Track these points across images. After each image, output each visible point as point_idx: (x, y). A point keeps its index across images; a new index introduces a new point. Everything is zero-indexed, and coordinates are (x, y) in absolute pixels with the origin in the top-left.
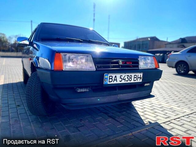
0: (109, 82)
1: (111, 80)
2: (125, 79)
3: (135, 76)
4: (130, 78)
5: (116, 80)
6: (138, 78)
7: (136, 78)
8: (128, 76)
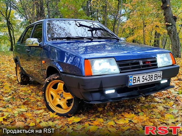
0: (133, 83)
1: (134, 81)
2: (147, 79)
3: (156, 76)
4: (151, 77)
5: (139, 80)
6: (158, 77)
7: (156, 77)
8: (150, 76)
